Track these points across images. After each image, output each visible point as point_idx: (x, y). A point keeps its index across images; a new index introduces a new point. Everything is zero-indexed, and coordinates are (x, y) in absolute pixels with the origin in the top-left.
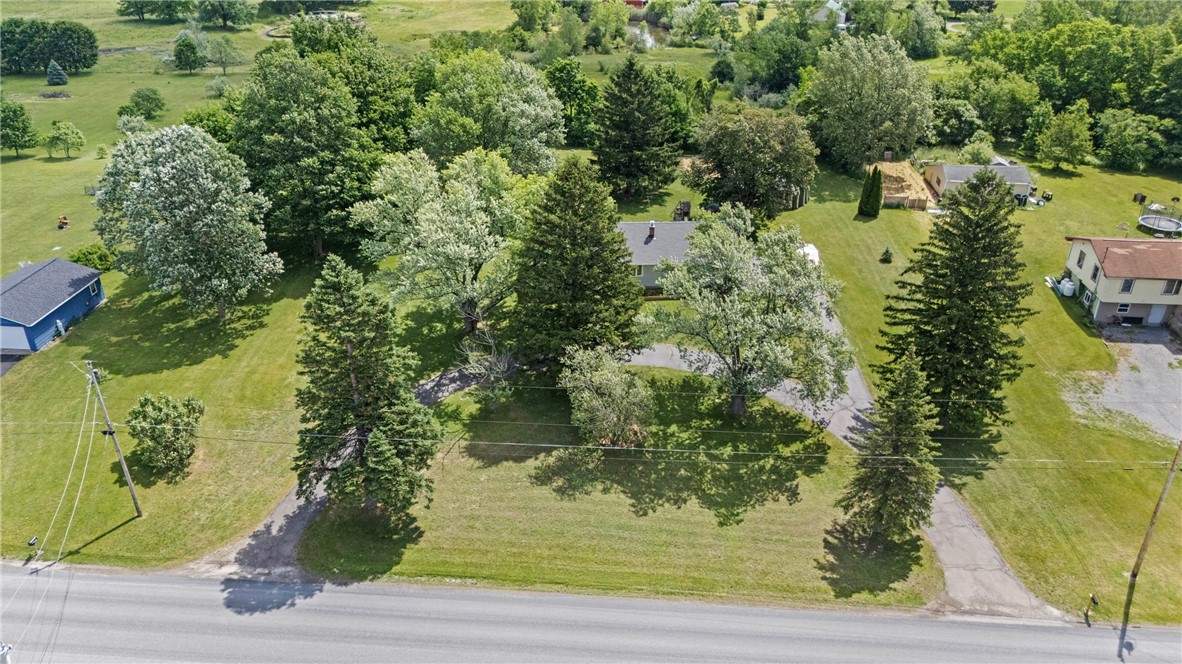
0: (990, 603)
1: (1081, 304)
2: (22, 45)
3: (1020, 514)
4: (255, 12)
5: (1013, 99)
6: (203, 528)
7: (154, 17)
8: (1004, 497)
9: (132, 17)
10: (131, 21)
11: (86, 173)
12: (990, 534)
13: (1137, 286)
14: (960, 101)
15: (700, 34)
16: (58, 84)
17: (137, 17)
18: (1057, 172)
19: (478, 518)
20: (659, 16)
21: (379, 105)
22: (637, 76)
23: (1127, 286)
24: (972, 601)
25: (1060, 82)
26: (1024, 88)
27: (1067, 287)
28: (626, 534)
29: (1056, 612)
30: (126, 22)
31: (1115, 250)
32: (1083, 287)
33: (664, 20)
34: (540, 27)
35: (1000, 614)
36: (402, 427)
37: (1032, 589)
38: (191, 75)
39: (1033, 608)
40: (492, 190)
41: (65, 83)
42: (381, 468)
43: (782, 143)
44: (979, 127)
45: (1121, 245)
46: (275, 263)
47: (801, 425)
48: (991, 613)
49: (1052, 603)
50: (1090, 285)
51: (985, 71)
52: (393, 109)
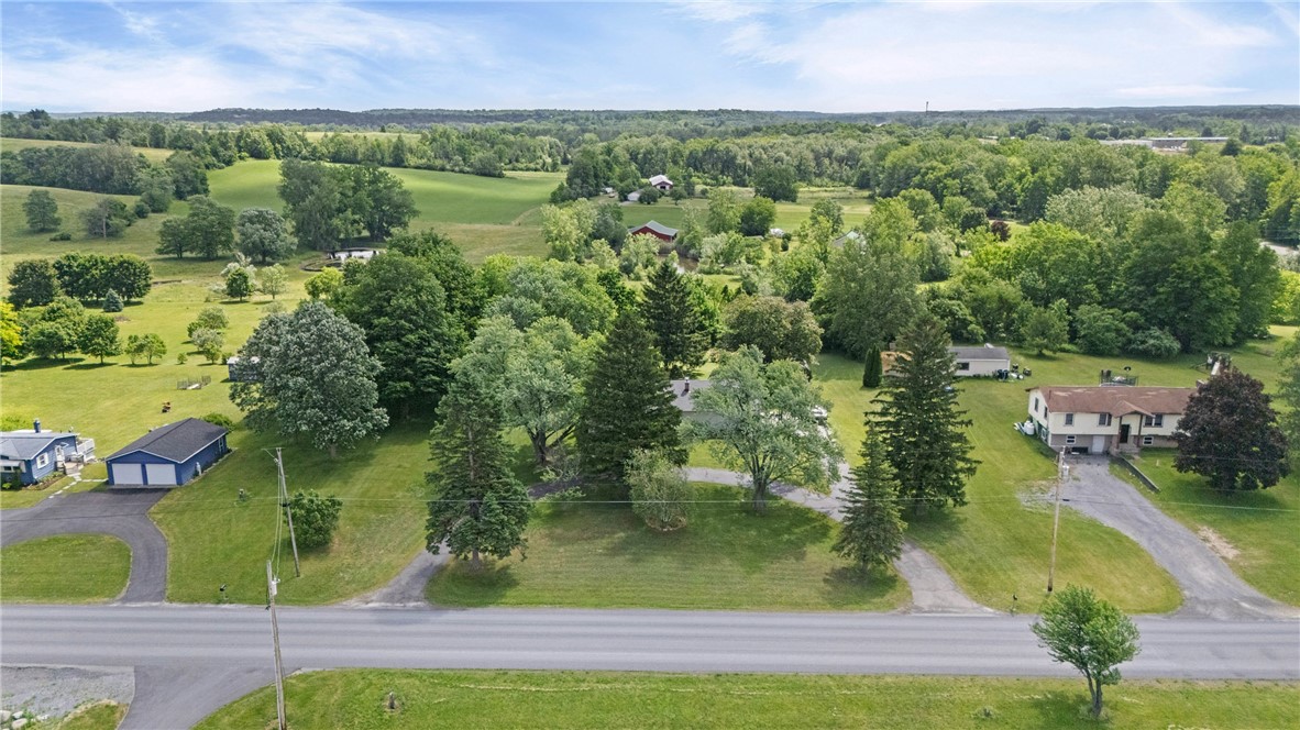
0: (943, 607)
1: (1040, 440)
2: (79, 275)
3: (972, 561)
4: (295, 248)
5: (1000, 298)
6: (348, 583)
7: (194, 255)
8: (963, 553)
9: (172, 256)
10: (170, 259)
11: (172, 374)
12: (948, 572)
13: (1077, 418)
14: (954, 302)
15: (728, 262)
16: (114, 311)
17: (176, 256)
18: (1040, 356)
19: (560, 573)
20: (687, 248)
21: (459, 298)
22: (671, 276)
23: (1069, 420)
24: (930, 606)
25: (1042, 285)
26: (1009, 289)
27: (1029, 428)
28: (674, 579)
29: (990, 610)
30: (164, 260)
31: (1058, 393)
32: (1040, 426)
33: (692, 251)
34: (573, 258)
35: (950, 612)
36: (507, 495)
37: (975, 599)
38: (241, 302)
39: (974, 608)
40: (563, 345)
41: (120, 310)
42: (493, 520)
43: (791, 323)
44: (971, 323)
45: (1063, 389)
46: (382, 416)
47: (810, 515)
48: (942, 612)
49: (988, 606)
50: (1044, 423)
51: (975, 277)
52: (470, 303)
